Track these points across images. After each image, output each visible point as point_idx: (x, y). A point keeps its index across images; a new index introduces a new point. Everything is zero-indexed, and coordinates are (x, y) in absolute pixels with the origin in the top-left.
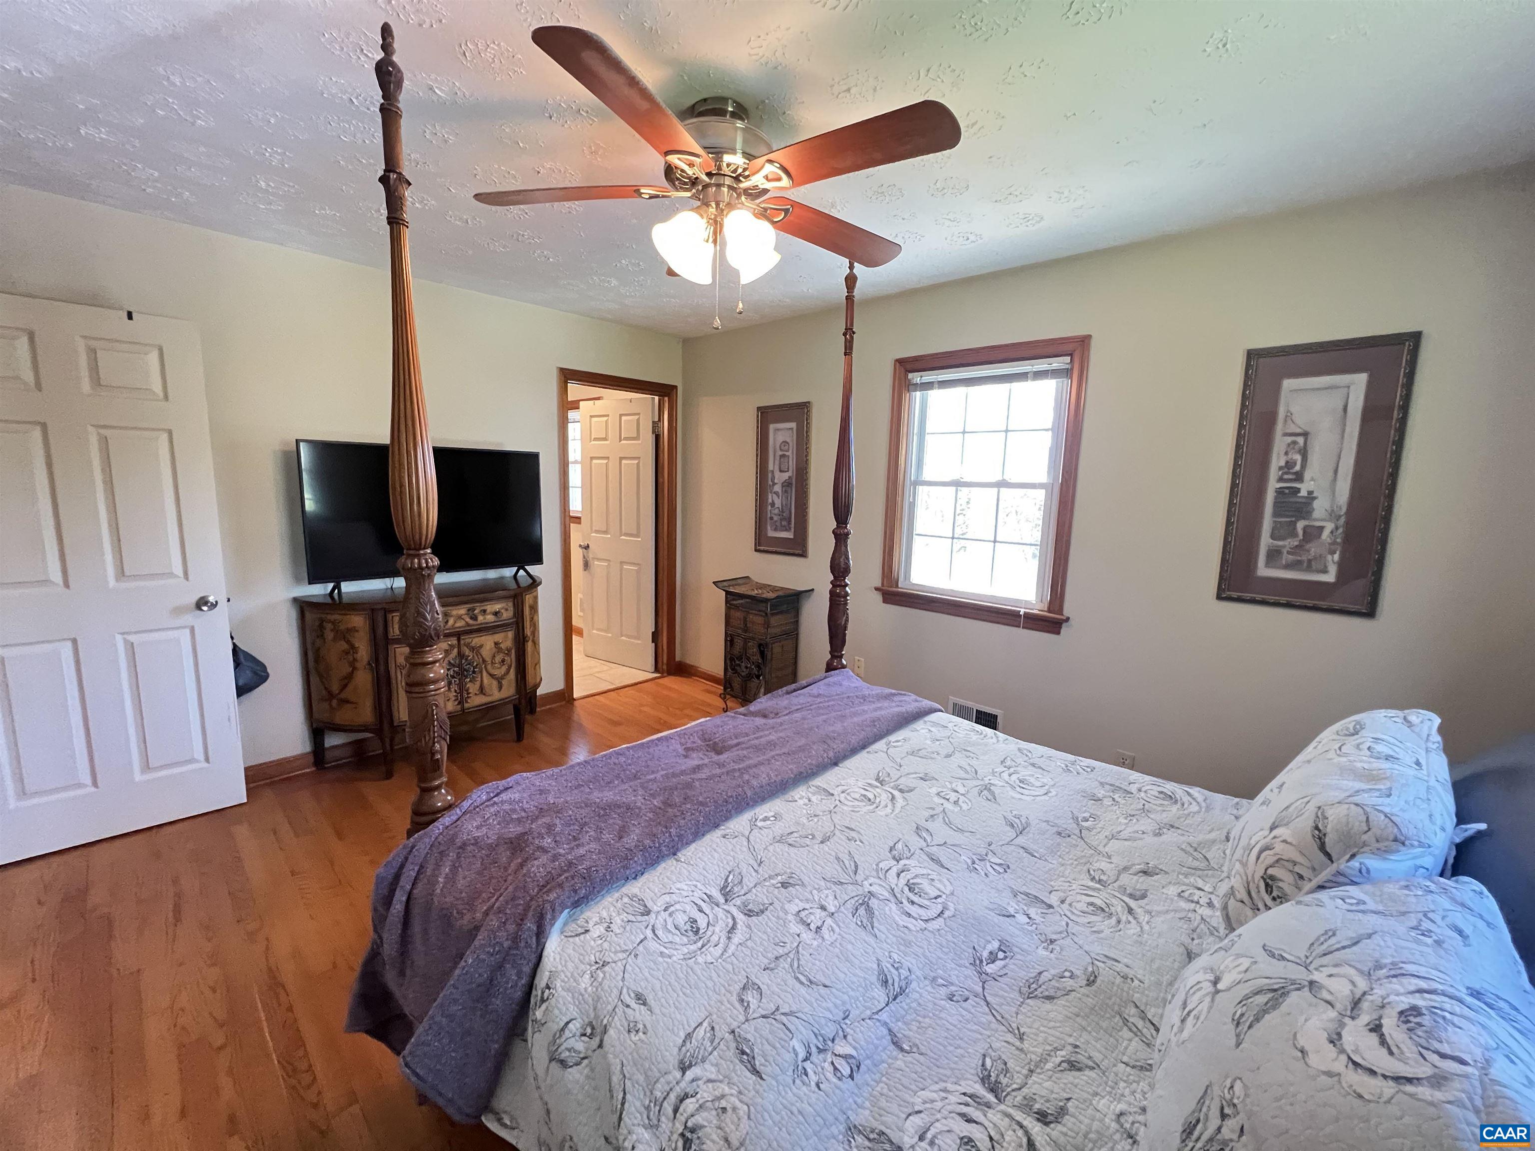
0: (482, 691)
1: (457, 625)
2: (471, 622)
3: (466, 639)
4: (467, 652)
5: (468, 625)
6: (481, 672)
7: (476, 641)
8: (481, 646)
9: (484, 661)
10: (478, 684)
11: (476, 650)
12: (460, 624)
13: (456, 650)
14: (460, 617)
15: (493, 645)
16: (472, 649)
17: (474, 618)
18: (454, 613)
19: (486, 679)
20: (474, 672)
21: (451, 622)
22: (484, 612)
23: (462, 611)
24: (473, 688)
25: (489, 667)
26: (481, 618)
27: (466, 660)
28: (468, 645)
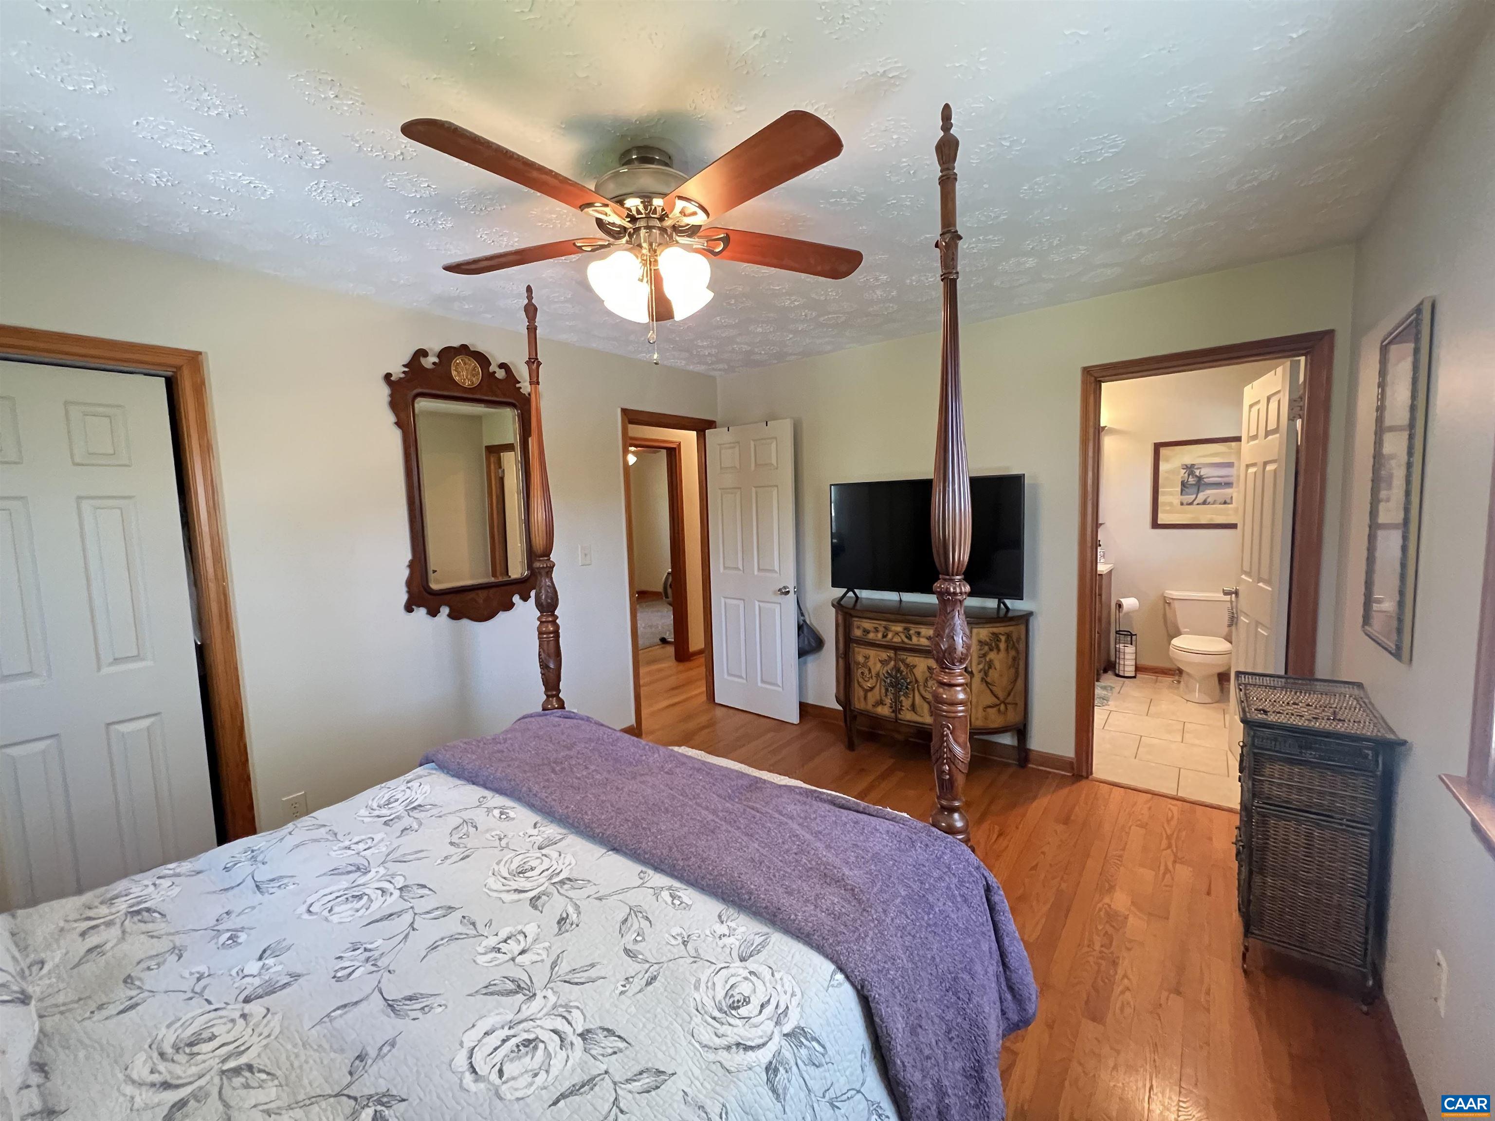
0: (913, 707)
1: (895, 640)
2: (906, 640)
3: (903, 655)
4: (902, 668)
5: (903, 642)
6: (913, 690)
7: (911, 659)
8: (915, 666)
9: (917, 681)
10: (910, 700)
11: (911, 668)
12: (897, 639)
13: (892, 663)
14: (897, 634)
15: (926, 669)
16: (907, 666)
17: (910, 638)
18: (893, 628)
19: (918, 698)
20: (907, 688)
21: (890, 636)
22: (918, 634)
23: (899, 628)
24: (906, 703)
25: (921, 688)
26: (915, 640)
27: (901, 674)
28: (903, 661)
